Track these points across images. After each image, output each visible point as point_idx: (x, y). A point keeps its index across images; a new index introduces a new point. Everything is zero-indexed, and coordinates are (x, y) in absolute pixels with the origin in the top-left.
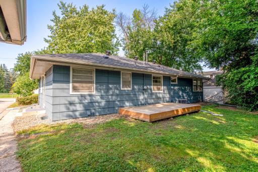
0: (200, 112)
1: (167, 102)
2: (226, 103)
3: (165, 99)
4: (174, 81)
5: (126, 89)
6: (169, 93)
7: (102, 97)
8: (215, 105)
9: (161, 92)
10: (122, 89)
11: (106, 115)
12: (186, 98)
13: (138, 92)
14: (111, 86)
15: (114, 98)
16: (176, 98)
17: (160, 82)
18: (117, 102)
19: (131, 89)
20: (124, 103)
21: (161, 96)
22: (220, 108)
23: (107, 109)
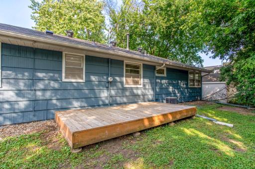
0: (194, 117)
1: (149, 101)
2: (230, 102)
3: (146, 97)
4: (161, 71)
5: (73, 80)
6: (153, 89)
7: (19, 93)
8: (216, 105)
9: (139, 86)
10: (64, 80)
11: (28, 123)
12: (178, 95)
13: (98, 86)
14: (40, 75)
15: (48, 94)
16: (164, 96)
17: (138, 72)
18: (54, 102)
19: (84, 81)
20: (71, 103)
21: (139, 92)
22: (225, 110)
23: (32, 113)
